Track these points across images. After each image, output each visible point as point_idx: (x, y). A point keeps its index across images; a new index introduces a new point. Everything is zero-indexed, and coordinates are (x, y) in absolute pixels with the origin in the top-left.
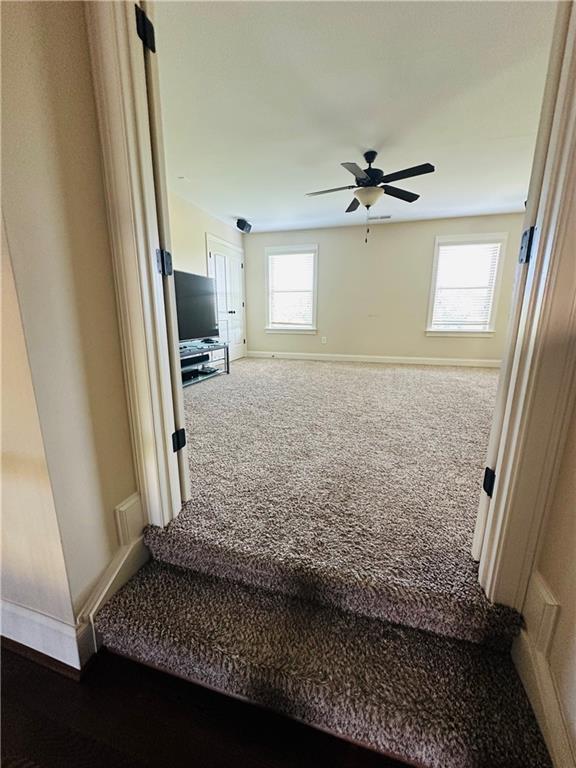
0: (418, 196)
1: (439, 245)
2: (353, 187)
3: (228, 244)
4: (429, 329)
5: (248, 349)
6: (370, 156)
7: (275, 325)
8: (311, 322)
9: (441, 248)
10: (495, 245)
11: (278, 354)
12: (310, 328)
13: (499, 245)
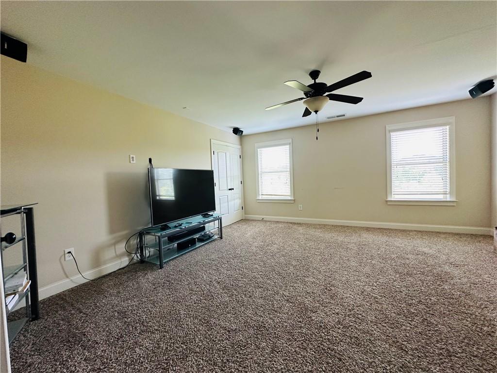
0: (363, 98)
1: (390, 131)
2: (302, 99)
3: (228, 144)
4: (389, 199)
5: (245, 214)
6: (315, 74)
7: (264, 196)
8: (289, 194)
9: (392, 134)
10: (444, 127)
11: (267, 218)
12: (289, 198)
13: (448, 127)
